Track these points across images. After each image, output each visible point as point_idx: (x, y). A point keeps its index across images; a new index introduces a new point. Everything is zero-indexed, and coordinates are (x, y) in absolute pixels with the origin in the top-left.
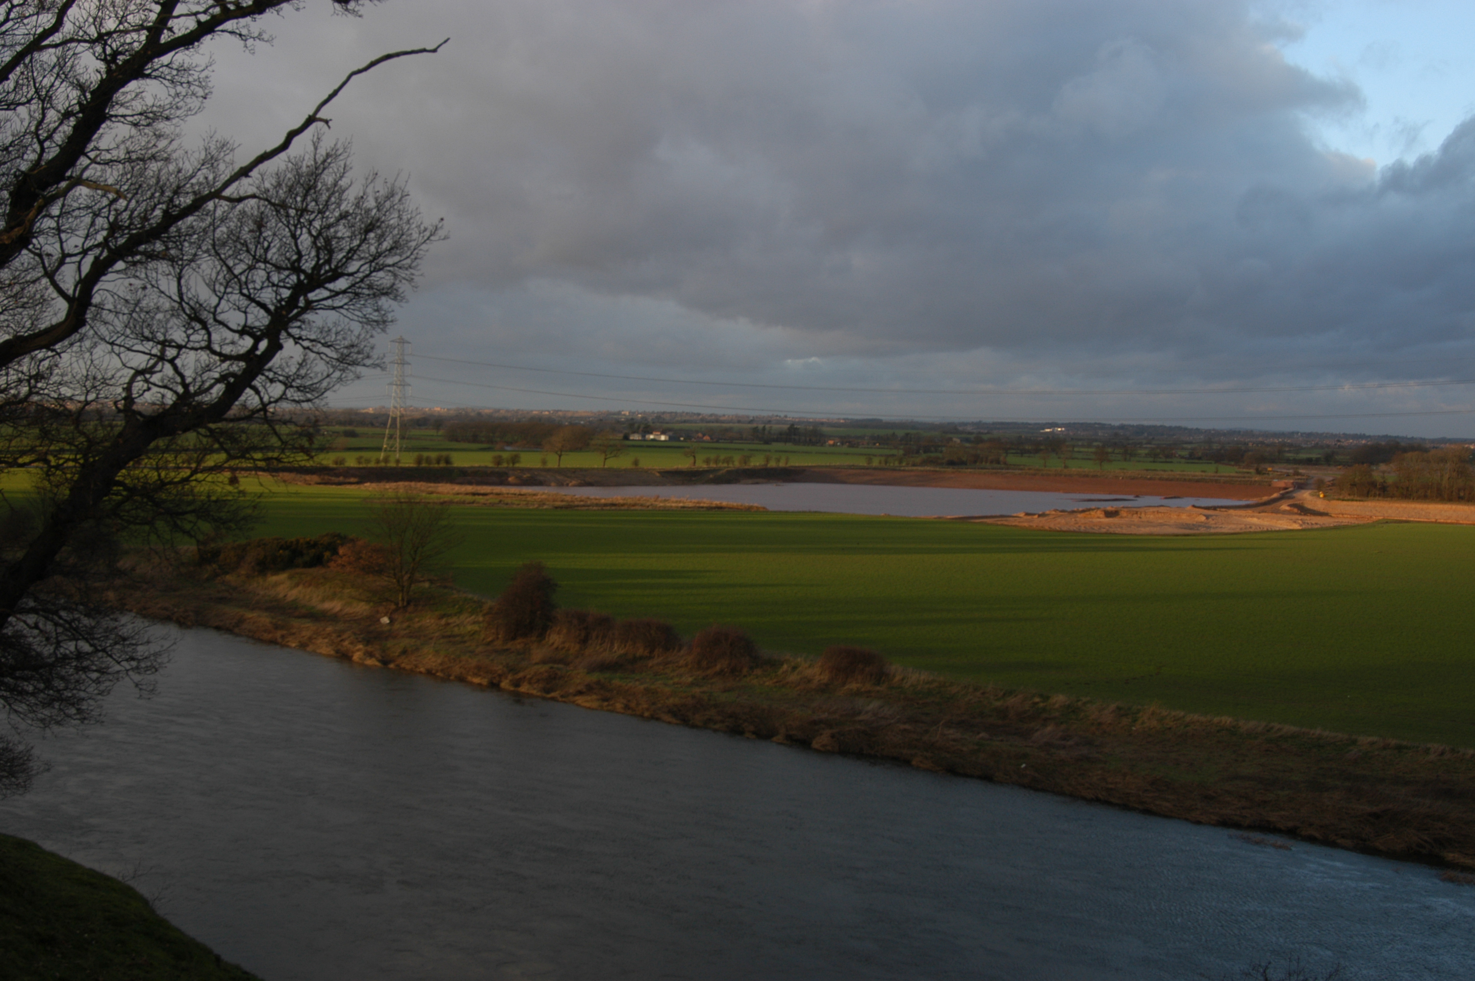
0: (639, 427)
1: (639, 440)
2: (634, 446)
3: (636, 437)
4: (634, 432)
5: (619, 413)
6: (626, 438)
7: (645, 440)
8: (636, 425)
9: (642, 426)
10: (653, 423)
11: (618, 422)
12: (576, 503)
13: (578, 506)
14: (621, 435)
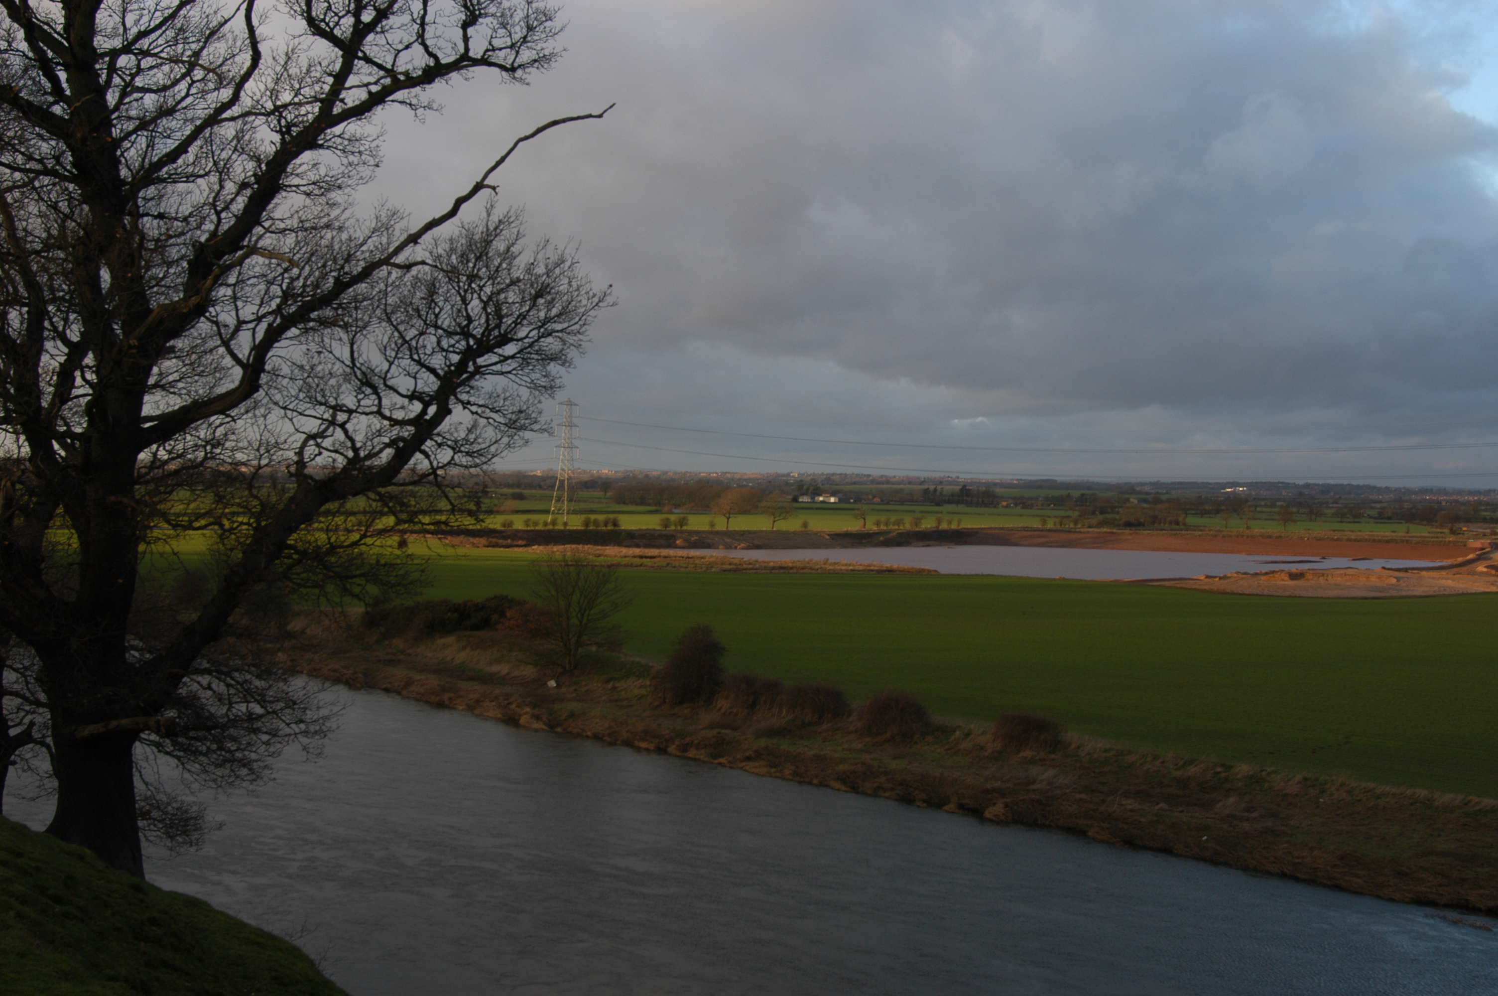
0: (808, 489)
1: (808, 502)
2: (803, 508)
3: (806, 499)
4: (803, 494)
5: (788, 475)
6: (795, 500)
7: (814, 502)
8: (805, 487)
9: (812, 488)
10: (823, 485)
11: (787, 484)
12: (745, 566)
13: (746, 569)
14: (790, 497)
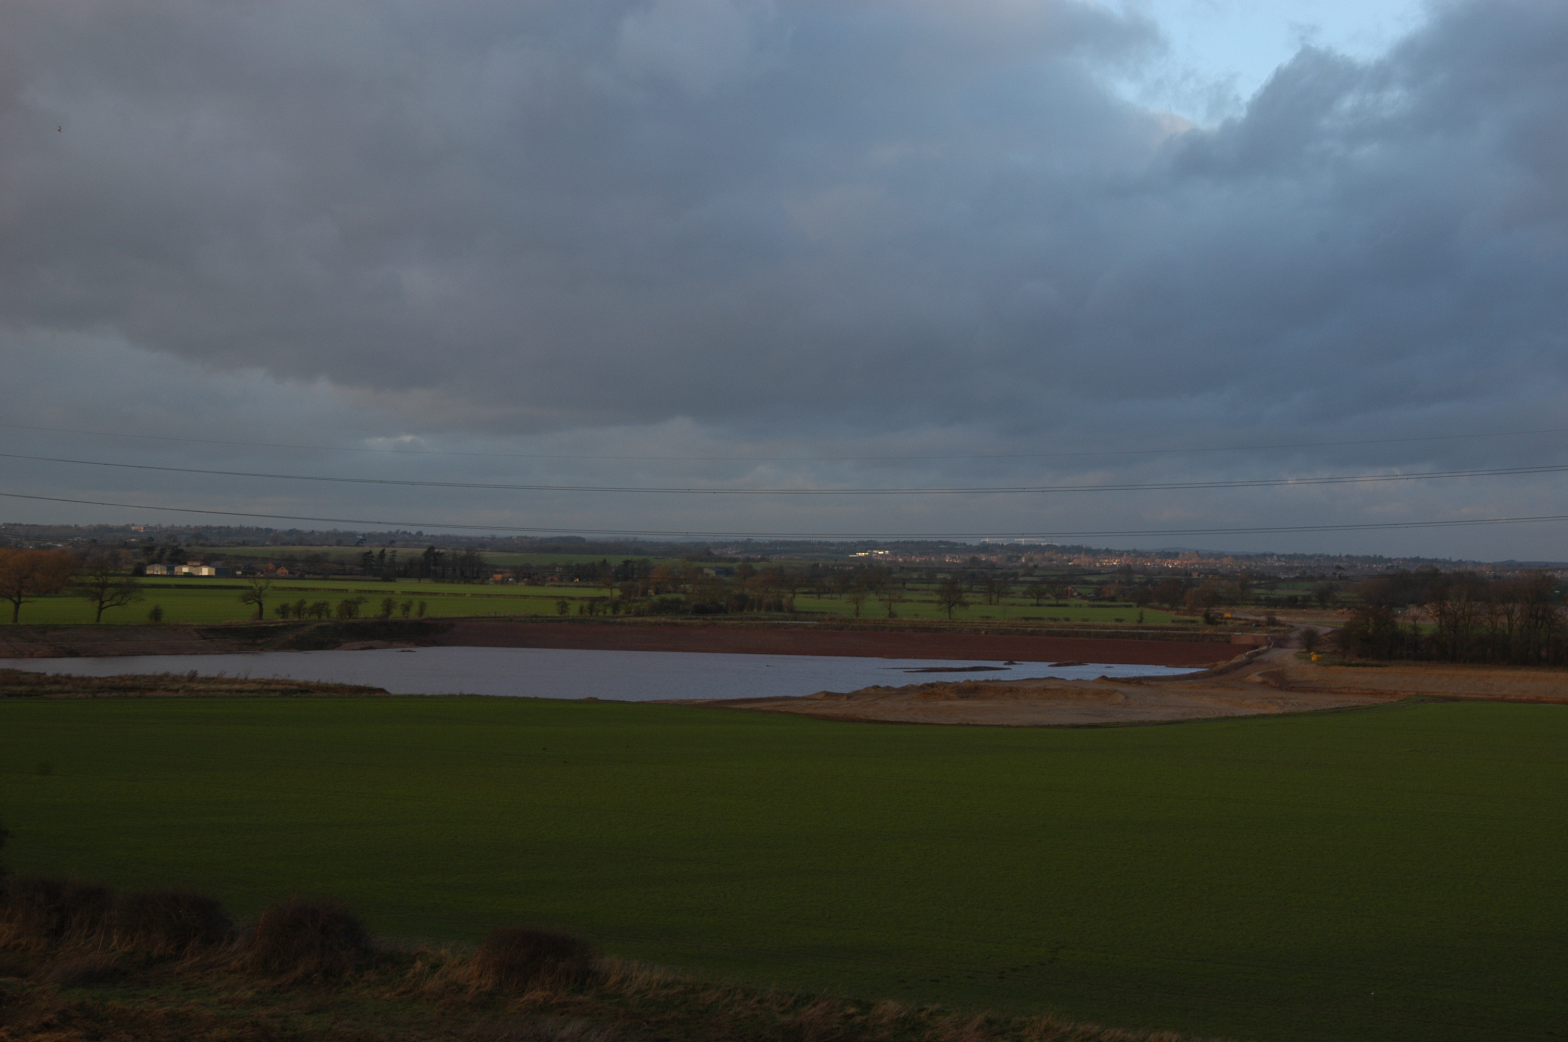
0: (163, 552)
1: (161, 576)
2: (153, 586)
3: (158, 570)
4: (153, 562)
5: (125, 529)
6: (140, 572)
7: (173, 576)
8: (157, 551)
9: (168, 552)
10: (188, 545)
11: (126, 545)
12: (48, 688)
13: (50, 692)
14: (131, 567)
